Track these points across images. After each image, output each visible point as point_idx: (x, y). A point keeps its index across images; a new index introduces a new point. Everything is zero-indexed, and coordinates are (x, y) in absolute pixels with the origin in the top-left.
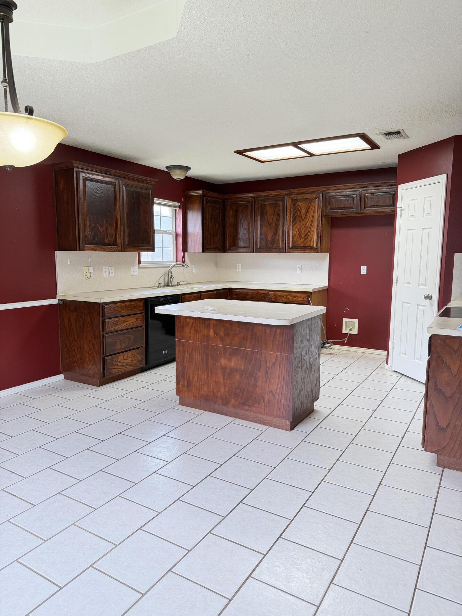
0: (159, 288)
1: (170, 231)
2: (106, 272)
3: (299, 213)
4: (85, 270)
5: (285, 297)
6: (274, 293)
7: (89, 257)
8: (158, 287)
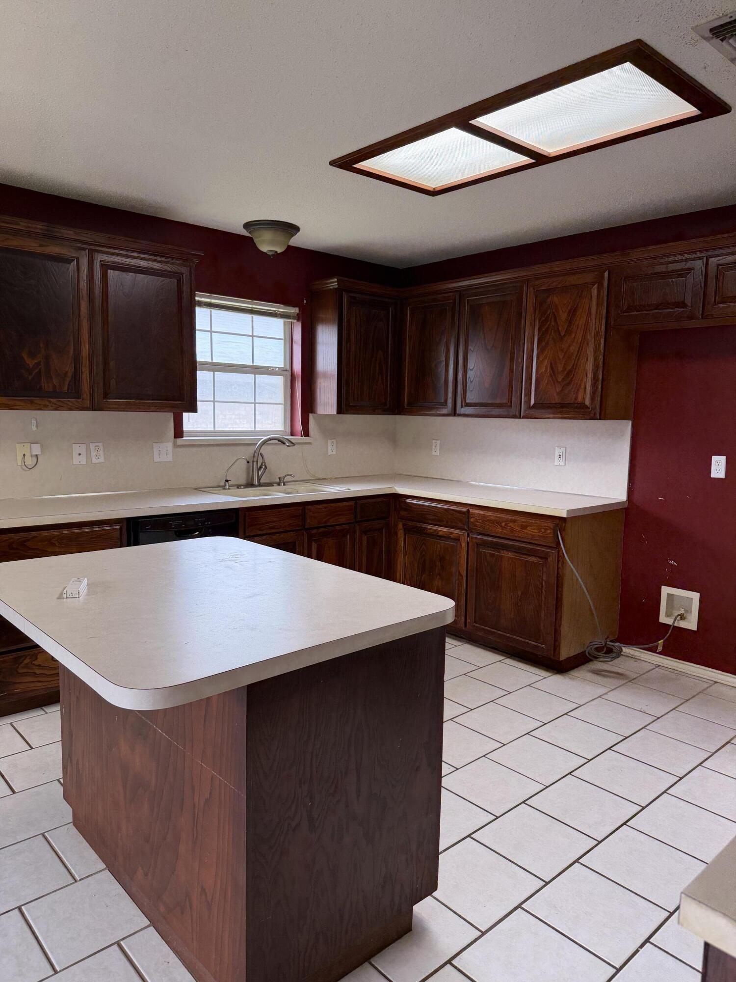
0: (225, 489)
1: (276, 367)
2: (80, 454)
3: (553, 323)
4: (21, 450)
5: (503, 524)
6: (481, 512)
7: (34, 422)
8: (224, 487)
